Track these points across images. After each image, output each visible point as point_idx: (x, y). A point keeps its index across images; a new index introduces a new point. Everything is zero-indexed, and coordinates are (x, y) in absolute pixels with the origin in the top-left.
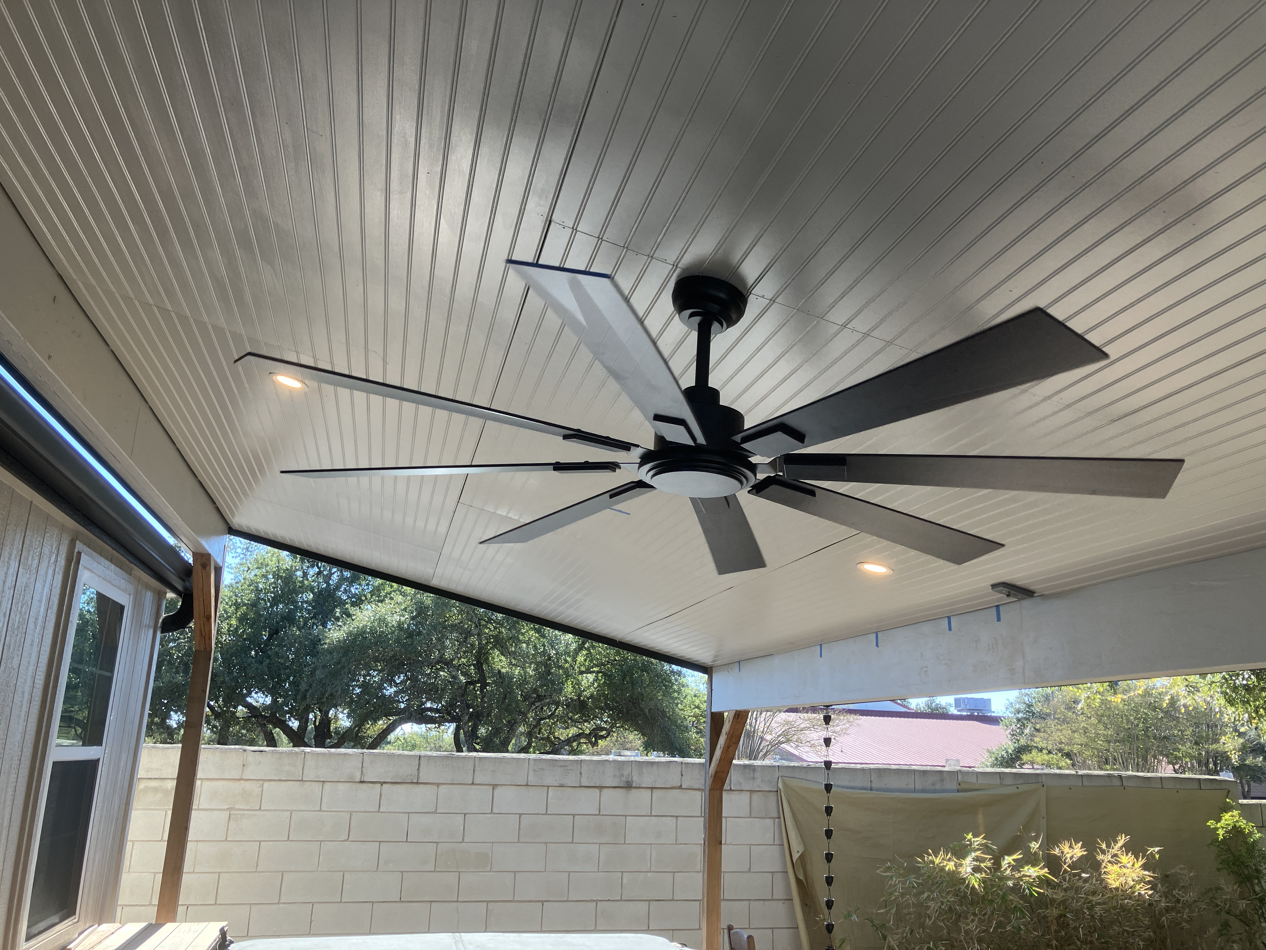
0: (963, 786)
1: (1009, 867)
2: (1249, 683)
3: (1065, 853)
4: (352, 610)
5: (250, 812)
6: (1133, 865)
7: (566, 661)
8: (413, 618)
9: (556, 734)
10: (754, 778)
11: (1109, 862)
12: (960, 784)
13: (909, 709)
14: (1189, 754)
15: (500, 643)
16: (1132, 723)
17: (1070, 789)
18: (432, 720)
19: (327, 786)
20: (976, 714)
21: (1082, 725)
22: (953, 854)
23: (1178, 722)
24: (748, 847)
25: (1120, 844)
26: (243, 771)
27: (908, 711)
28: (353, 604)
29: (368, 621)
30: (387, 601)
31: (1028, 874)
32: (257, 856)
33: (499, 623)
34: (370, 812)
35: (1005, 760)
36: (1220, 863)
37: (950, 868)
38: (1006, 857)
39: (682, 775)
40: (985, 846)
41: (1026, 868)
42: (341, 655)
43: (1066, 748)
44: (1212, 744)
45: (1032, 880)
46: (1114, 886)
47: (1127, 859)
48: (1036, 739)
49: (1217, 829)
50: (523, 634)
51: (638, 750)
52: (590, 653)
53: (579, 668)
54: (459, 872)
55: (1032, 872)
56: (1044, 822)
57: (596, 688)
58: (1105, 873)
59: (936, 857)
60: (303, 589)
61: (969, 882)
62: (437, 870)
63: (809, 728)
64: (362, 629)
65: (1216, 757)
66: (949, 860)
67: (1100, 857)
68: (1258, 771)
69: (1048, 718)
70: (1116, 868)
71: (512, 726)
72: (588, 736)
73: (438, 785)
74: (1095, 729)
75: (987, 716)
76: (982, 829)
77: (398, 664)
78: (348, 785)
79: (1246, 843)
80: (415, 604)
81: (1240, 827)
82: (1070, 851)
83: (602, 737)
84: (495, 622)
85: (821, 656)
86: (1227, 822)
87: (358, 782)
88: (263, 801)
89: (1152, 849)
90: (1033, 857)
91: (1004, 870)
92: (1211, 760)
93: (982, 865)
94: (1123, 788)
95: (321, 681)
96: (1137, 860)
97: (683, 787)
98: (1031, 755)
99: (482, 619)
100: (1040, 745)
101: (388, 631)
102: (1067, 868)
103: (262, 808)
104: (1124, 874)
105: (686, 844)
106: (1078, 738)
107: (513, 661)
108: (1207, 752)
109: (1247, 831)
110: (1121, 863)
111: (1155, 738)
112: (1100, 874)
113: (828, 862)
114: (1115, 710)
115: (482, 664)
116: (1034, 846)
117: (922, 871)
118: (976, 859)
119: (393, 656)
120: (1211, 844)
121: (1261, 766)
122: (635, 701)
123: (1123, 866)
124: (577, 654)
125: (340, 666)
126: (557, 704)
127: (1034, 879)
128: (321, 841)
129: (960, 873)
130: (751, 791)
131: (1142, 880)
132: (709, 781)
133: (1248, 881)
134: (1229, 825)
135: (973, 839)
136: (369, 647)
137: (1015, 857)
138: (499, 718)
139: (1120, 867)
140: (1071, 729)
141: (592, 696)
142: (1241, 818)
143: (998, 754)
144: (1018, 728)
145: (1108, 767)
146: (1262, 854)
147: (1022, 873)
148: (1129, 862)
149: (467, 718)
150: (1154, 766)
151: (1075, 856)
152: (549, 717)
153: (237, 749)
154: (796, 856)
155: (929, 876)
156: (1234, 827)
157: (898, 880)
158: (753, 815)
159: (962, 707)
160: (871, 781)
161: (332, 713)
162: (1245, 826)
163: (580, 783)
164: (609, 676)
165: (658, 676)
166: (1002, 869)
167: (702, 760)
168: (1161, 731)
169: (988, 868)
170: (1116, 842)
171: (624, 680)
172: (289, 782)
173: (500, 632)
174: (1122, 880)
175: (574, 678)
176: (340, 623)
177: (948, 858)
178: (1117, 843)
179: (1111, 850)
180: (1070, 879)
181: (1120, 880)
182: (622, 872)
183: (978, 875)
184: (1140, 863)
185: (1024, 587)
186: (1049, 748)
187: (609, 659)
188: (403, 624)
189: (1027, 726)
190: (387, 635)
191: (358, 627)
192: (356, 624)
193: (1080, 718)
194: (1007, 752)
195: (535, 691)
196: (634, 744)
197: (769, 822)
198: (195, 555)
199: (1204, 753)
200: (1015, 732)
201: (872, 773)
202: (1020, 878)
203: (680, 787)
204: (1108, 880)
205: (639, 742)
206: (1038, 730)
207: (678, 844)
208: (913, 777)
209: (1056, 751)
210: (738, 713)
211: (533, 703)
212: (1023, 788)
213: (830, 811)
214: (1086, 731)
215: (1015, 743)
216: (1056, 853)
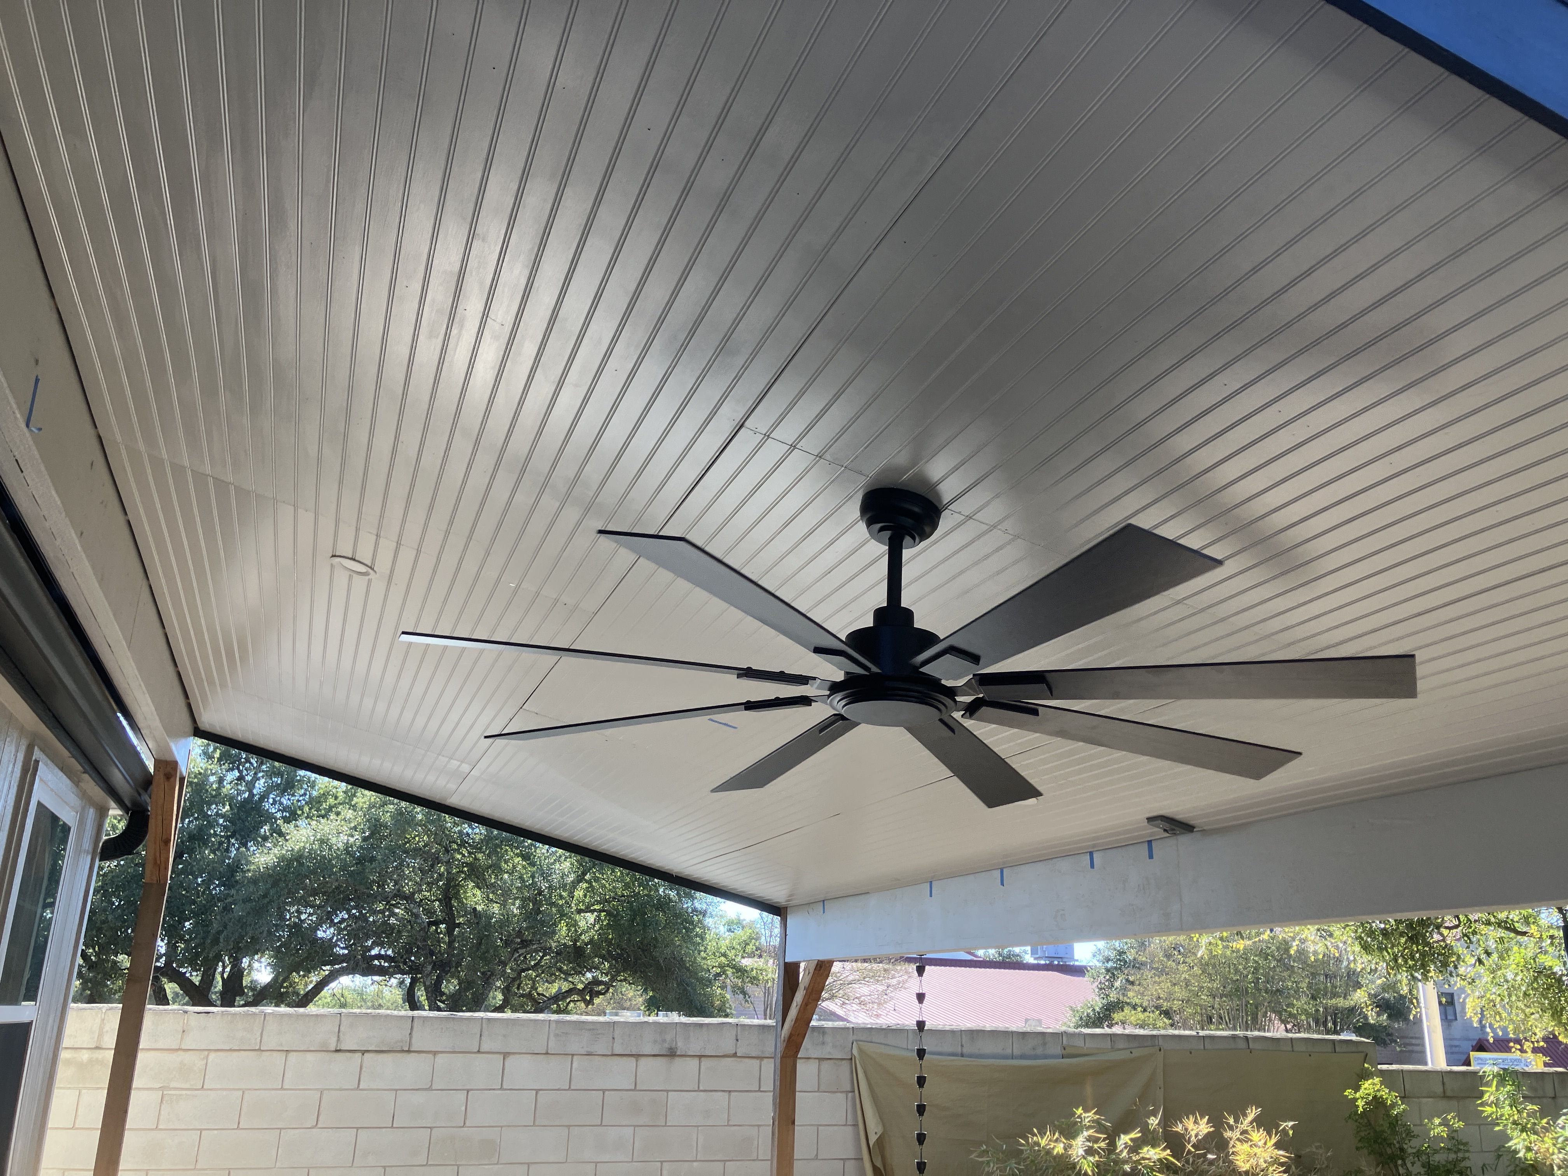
0: (1069, 1051)
1: (1126, 1148)
2: (1387, 926)
3: (1190, 1129)
4: (285, 827)
5: (189, 1092)
6: (1265, 1143)
7: (561, 897)
8: (365, 839)
9: (540, 989)
10: (823, 1043)
11: (1238, 1139)
12: (1065, 1049)
13: (976, 956)
14: (1306, 1010)
15: (475, 873)
16: (1242, 973)
17: (1191, 1053)
18: (381, 971)
19: (293, 1057)
20: (1056, 963)
21: (1183, 976)
22: (1060, 1133)
23: (1293, 972)
24: (816, 1128)
25: (1250, 1117)
26: (182, 1039)
27: (975, 959)
28: (287, 820)
29: (307, 842)
30: (332, 816)
31: (1148, 1156)
32: (196, 1149)
33: (475, 847)
34: (346, 1089)
35: (1091, 1020)
36: (1360, 1141)
37: (1058, 1151)
38: (1122, 1136)
39: (737, 1040)
40: (1097, 1122)
41: (1145, 1149)
42: (269, 886)
43: (1165, 1004)
44: (1331, 999)
45: (1152, 1164)
46: (1244, 1169)
47: (1258, 1136)
48: (1130, 994)
49: (1356, 1100)
50: (506, 862)
51: (639, 1009)
52: (592, 886)
53: (577, 905)
54: (458, 1166)
55: (1153, 1154)
56: (1160, 1094)
57: (596, 931)
58: (1233, 1153)
59: (1042, 1138)
60: (217, 798)
61: (1080, 1167)
62: (430, 1163)
63: (859, 980)
64: (298, 852)
65: (1336, 1014)
66: (1056, 1141)
67: (1228, 1134)
68: (1382, 1032)
69: (1143, 967)
70: (1246, 1147)
71: (488, 979)
72: (581, 992)
73: (435, 1053)
74: (1198, 981)
75: (1069, 965)
76: (1090, 1102)
77: (343, 898)
78: (319, 1055)
79: (1388, 1116)
80: (368, 820)
81: (1381, 1097)
82: (1195, 1128)
83: (599, 993)
84: (470, 845)
85: (931, 896)
86: (1367, 1092)
87: (333, 1051)
88: (207, 1077)
89: (1285, 1124)
90: (1150, 1136)
91: (1120, 1151)
92: (1329, 1018)
93: (1096, 1146)
94: (1249, 1051)
95: (240, 919)
96: (1270, 1138)
97: (738, 1055)
98: (1123, 1014)
99: (454, 842)
100: (1136, 1000)
101: (332, 855)
102: (1191, 1148)
103: (205, 1087)
104: (1255, 1155)
105: (740, 1126)
106: (1180, 993)
107: (491, 896)
108: (1326, 1008)
109: (1389, 1102)
110: (1251, 1141)
111: (1266, 992)
112: (1227, 1155)
113: (919, 1144)
114: (1221, 957)
115: (450, 899)
116: (1153, 1122)
117: (1024, 1155)
118: (1089, 1139)
119: (337, 888)
120: (1350, 1117)
121: (1385, 1026)
122: (647, 948)
123: (1254, 1144)
124: (575, 888)
125: (267, 900)
126: (546, 950)
127: (1154, 1162)
128: (281, 1129)
129: (1070, 1156)
130: (820, 1059)
131: (1276, 1161)
132: (781, 1047)
133: (1392, 1161)
134: (1369, 1095)
135: (1084, 1115)
136: (306, 875)
137: (1133, 1135)
138: (472, 968)
139: (1251, 1146)
140: (1171, 981)
141: (591, 941)
142: (1383, 1087)
143: (1083, 1012)
144: (1107, 980)
145: (1212, 1027)
146: (1407, 1129)
147: (1141, 1155)
148: (1260, 1140)
149: (429, 968)
150: (1265, 1026)
151: (1201, 1133)
152: (533, 968)
153: (175, 1010)
154: (873, 1139)
155: (1032, 1161)
156: (1375, 1097)
157: (996, 1166)
158: (822, 1088)
159: (1040, 954)
160: (962, 1046)
161: (245, 962)
162: (1387, 1096)
163: (612, 1051)
164: (615, 916)
165: (678, 915)
166: (1117, 1151)
167: (770, 1022)
168: (1273, 983)
169: (1103, 1150)
170: (1245, 1115)
171: (633, 922)
172: (243, 1052)
173: (476, 859)
174: (1253, 1161)
175: (570, 918)
176: (269, 845)
177: (1055, 1138)
178: (1247, 1117)
179: (1239, 1126)
180: (1194, 1161)
181: (1250, 1162)
182: (662, 1162)
183: (1091, 1158)
184: (1274, 1140)
185: (1184, 821)
186: (1144, 1004)
187: (616, 894)
188: (352, 846)
189: (1118, 978)
190: (330, 860)
191: (293, 850)
192: (289, 845)
193: (1181, 967)
194: (1094, 1010)
195: (519, 934)
196: (634, 1003)
197: (841, 1096)
198: (158, 763)
199: (1321, 1009)
200: (1103, 986)
201: (964, 1036)
202: (1138, 1162)
203: (735, 1055)
204: (1237, 1162)
205: (641, 999)
206: (1132, 983)
207: (731, 1126)
208: (1011, 1041)
209: (1153, 1009)
210: (820, 963)
211: (516, 950)
212: (1137, 1053)
213: (922, 1082)
214: (1187, 983)
215: (1103, 998)
216: (1178, 1130)
